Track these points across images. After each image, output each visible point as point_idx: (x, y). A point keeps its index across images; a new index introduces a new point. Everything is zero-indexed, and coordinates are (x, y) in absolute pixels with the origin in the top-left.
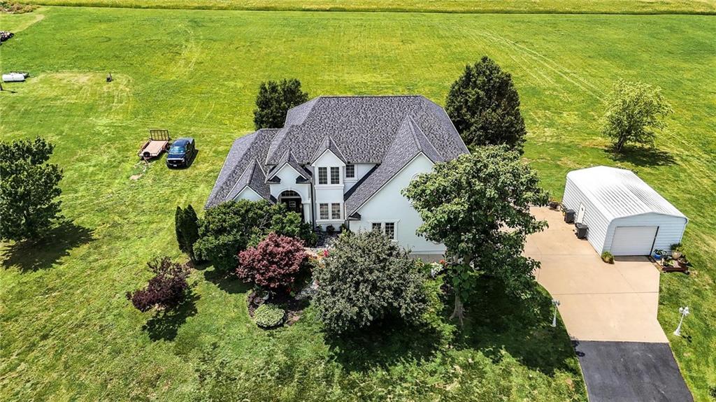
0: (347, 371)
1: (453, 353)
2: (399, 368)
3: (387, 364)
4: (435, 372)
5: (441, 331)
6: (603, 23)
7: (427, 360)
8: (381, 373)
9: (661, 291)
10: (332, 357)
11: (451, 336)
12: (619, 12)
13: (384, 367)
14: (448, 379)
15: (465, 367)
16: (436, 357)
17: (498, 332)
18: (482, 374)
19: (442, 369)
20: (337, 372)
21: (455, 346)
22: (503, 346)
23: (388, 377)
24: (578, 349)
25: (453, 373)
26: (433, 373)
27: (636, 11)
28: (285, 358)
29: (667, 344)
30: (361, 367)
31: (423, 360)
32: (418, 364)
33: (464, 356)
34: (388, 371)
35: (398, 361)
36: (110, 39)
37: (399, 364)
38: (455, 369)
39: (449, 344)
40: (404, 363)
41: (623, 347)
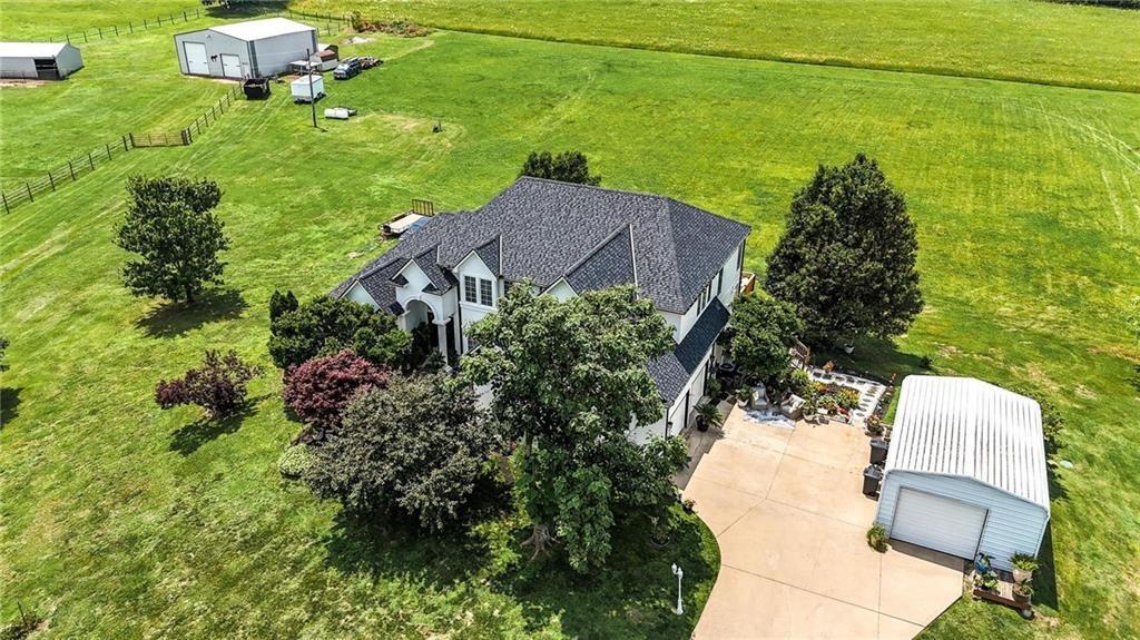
0: (328, 563)
1: (483, 592)
2: (394, 586)
3: (382, 574)
4: (434, 609)
5: (494, 557)
7: (438, 589)
8: (365, 582)
10: (326, 540)
11: (501, 569)
13: (375, 577)
14: (444, 626)
15: (481, 618)
16: (454, 590)
17: (574, 587)
19: (447, 610)
21: (493, 584)
22: (562, 611)
23: (369, 592)
25: (456, 621)
26: (430, 609)
28: (274, 519)
30: (348, 566)
31: (432, 587)
32: (422, 591)
33: (494, 603)
35: (399, 576)
36: (483, 78)
37: (398, 579)
38: (464, 617)
39: (488, 580)
40: (404, 581)
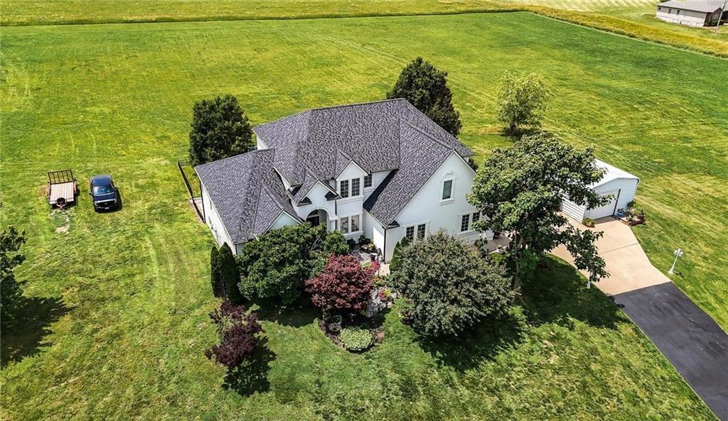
0: (461, 371)
1: (535, 330)
3: (490, 355)
4: (532, 351)
5: (514, 314)
6: (424, 24)
7: (520, 343)
9: (640, 242)
10: (439, 363)
11: (524, 317)
12: (430, 13)
13: (489, 359)
14: (546, 353)
15: (552, 339)
16: (524, 338)
17: (555, 304)
18: (568, 343)
19: (536, 347)
20: (453, 374)
21: (531, 324)
22: (568, 314)
23: (499, 367)
24: (616, 302)
25: (546, 348)
27: (443, 11)
28: (398, 375)
29: (670, 283)
30: (470, 364)
31: (516, 344)
32: (516, 348)
33: (545, 330)
34: (495, 361)
35: (497, 350)
37: (499, 352)
38: (546, 344)
39: (527, 324)
40: (502, 351)
41: (645, 293)
